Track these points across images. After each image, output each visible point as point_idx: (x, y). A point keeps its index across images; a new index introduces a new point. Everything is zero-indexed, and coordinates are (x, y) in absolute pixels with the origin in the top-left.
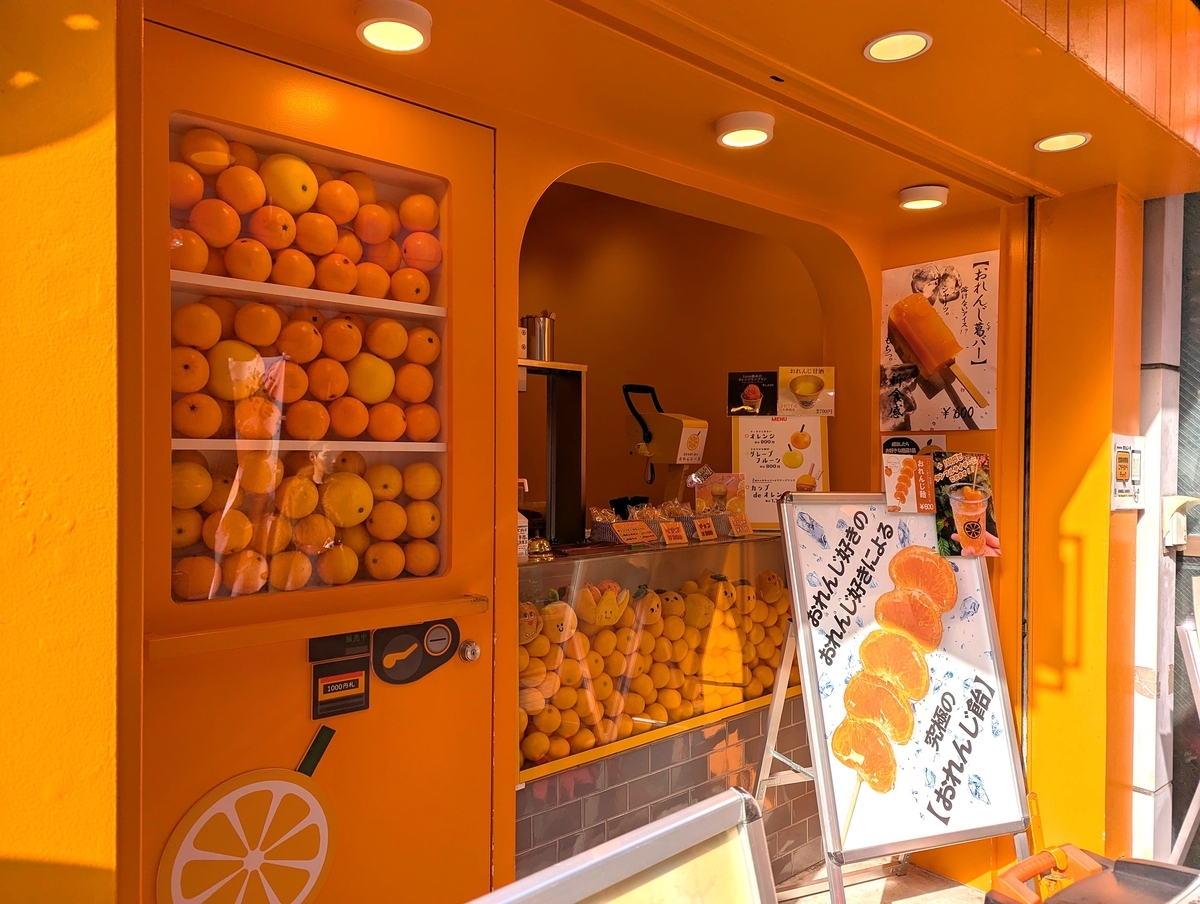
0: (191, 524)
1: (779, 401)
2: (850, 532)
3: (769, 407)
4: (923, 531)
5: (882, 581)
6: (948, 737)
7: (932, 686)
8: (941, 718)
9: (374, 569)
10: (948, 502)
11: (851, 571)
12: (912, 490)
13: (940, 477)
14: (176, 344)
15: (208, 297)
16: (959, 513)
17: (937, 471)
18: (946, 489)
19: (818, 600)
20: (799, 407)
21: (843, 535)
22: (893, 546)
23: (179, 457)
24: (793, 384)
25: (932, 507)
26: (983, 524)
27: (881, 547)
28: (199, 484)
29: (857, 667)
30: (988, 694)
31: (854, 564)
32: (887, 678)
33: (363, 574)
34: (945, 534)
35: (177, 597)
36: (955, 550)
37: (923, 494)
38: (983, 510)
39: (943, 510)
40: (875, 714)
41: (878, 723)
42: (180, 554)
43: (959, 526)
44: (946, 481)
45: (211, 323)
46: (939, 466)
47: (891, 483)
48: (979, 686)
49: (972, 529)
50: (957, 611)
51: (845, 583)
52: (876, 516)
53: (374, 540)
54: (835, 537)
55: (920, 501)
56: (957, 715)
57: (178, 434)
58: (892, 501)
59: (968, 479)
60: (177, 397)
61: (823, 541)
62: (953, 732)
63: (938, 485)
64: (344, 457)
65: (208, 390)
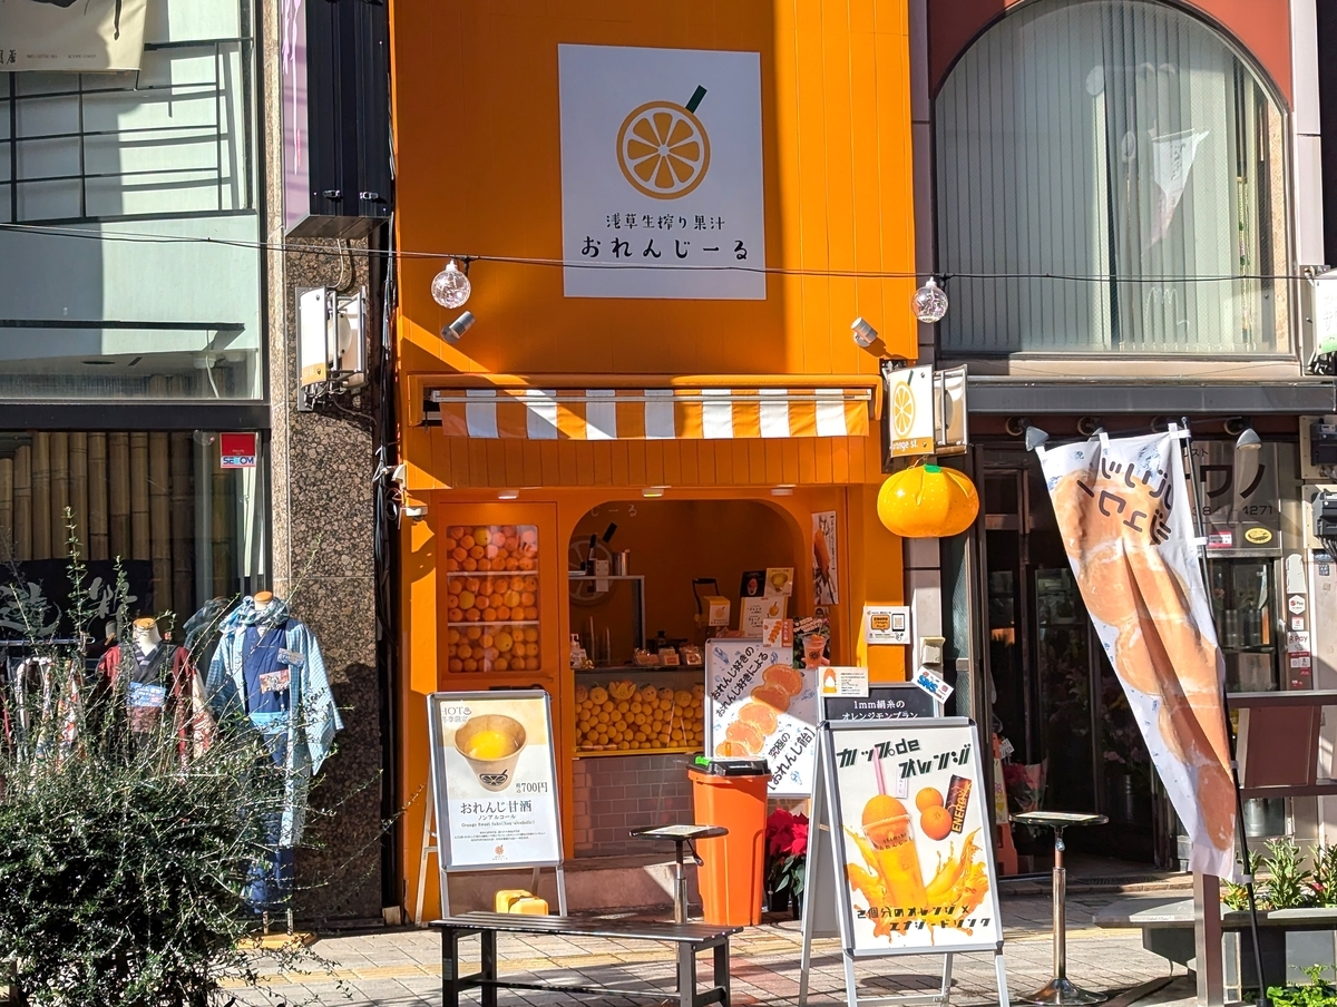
0: (454, 649)
1: (766, 588)
2: (743, 657)
3: (760, 593)
4: (786, 657)
5: (758, 680)
6: (783, 753)
7: (778, 729)
8: (780, 745)
9: (514, 667)
10: (801, 641)
11: (740, 675)
12: (780, 636)
13: (797, 630)
14: (449, 593)
15: (457, 578)
16: (808, 647)
17: (795, 627)
18: (800, 635)
19: (719, 688)
20: (774, 592)
21: (738, 658)
22: (766, 664)
23: (450, 628)
24: (773, 579)
25: (791, 644)
26: (821, 653)
27: (760, 664)
28: (456, 637)
29: (736, 718)
30: (812, 736)
31: (743, 671)
32: (753, 724)
33: (510, 668)
34: (798, 658)
35: (450, 671)
36: (802, 666)
37: (786, 639)
38: (823, 646)
39: (798, 646)
40: (743, 740)
41: (743, 744)
42: (450, 658)
43: (806, 654)
44: (801, 632)
45: (458, 587)
46: (797, 624)
47: (767, 634)
48: (806, 731)
49: (814, 656)
50: (800, 696)
51: (735, 681)
52: (758, 649)
53: (514, 657)
54: (733, 659)
55: (783, 641)
56: (789, 744)
57: (450, 621)
58: (766, 641)
59: (816, 630)
60: (449, 610)
61: (726, 661)
62: (786, 751)
63: (795, 634)
64: (504, 627)
65: (458, 607)
